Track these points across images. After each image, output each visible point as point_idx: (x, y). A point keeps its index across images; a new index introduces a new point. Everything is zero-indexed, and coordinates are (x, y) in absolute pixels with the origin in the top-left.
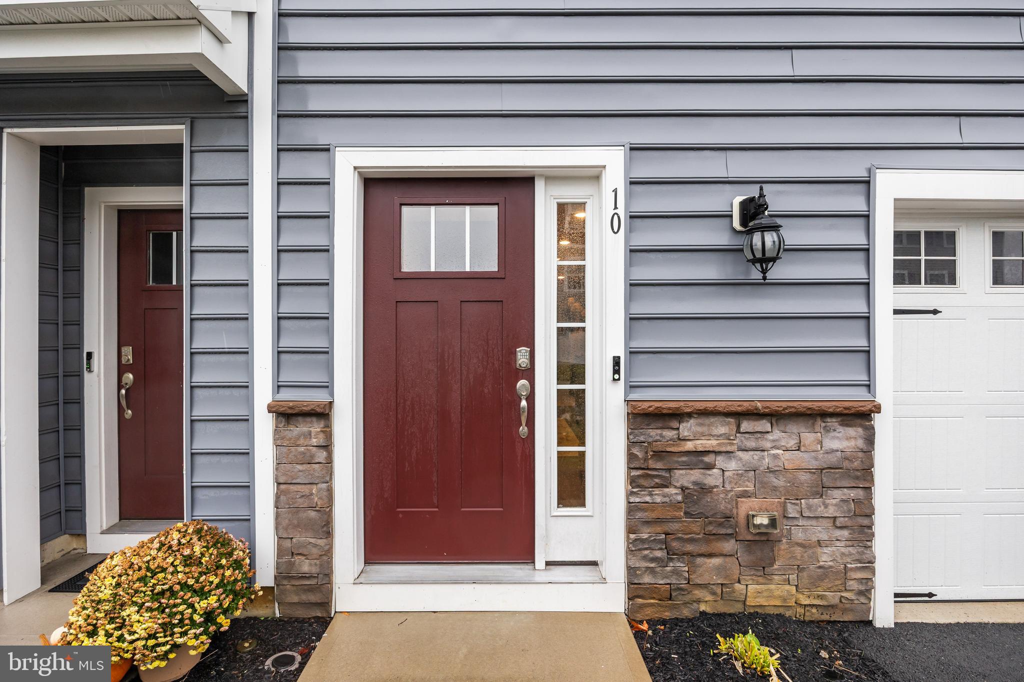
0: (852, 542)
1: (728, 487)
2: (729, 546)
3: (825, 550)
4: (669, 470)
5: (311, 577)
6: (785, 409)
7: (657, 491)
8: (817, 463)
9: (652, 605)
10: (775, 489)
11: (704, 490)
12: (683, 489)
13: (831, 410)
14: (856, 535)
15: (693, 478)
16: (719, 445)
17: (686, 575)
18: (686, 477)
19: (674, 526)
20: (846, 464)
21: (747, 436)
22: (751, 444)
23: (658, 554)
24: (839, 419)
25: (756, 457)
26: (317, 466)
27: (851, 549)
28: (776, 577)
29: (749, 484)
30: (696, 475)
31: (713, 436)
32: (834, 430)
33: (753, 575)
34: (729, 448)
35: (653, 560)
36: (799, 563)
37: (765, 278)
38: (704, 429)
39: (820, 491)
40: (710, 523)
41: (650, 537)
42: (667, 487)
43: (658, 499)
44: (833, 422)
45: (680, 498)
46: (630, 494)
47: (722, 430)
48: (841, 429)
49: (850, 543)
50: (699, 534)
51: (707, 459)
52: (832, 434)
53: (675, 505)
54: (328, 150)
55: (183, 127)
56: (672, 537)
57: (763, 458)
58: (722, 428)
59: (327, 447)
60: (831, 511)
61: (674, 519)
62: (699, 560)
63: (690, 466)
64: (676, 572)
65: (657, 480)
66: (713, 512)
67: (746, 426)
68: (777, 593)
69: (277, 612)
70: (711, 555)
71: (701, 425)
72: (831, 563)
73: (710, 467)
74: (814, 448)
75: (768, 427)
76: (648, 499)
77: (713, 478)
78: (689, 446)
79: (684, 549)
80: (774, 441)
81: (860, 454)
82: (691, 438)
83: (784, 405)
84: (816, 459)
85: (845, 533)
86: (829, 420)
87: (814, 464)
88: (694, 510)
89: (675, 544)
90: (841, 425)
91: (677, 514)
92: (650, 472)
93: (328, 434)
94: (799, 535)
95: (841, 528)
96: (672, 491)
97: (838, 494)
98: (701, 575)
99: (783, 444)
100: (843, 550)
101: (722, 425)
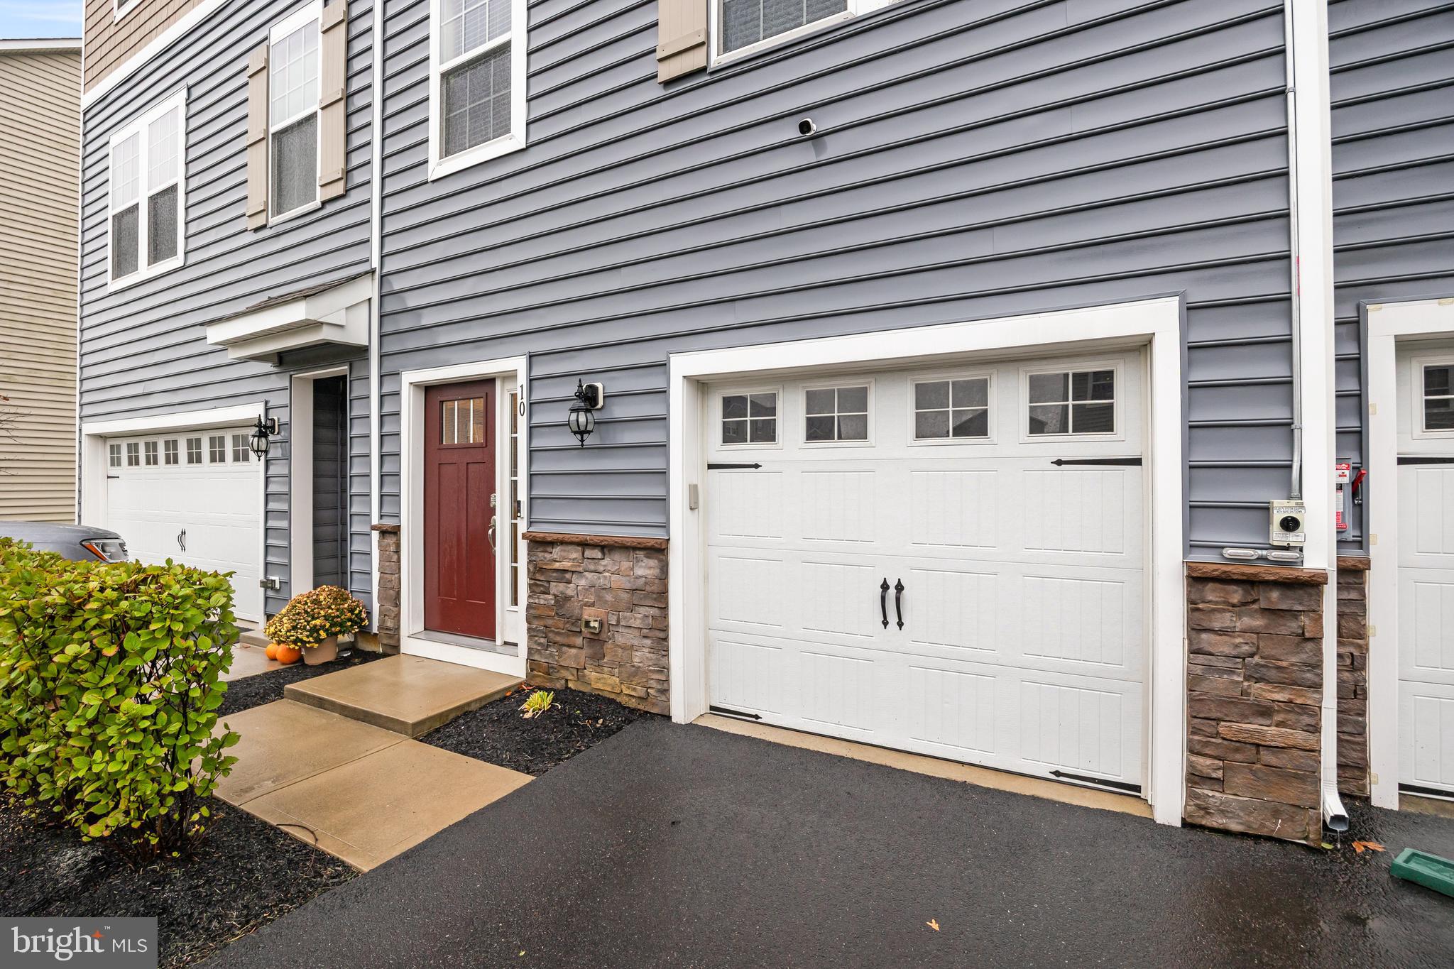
0: (653, 650)
1: (580, 598)
2: (579, 641)
3: (638, 654)
4: (549, 582)
5: (390, 630)
6: (602, 541)
7: (542, 596)
8: (629, 585)
9: (540, 676)
10: (606, 602)
11: (567, 598)
12: (556, 596)
13: (629, 544)
14: (655, 645)
15: (561, 589)
16: (572, 566)
17: (557, 658)
18: (556, 588)
19: (549, 622)
20: (648, 588)
21: (590, 561)
22: (592, 567)
23: (542, 640)
24: (645, 552)
25: (595, 577)
26: (393, 563)
27: (652, 655)
28: (605, 669)
29: (590, 596)
30: (562, 586)
31: (570, 559)
32: (642, 561)
33: (591, 664)
34: (578, 569)
35: (539, 644)
36: (619, 660)
37: (582, 445)
38: (564, 554)
39: (632, 607)
40: (568, 622)
41: (537, 627)
42: (547, 594)
43: (542, 602)
44: (641, 554)
45: (553, 602)
46: (529, 597)
47: (574, 555)
48: (646, 560)
49: (652, 651)
50: (563, 629)
51: (568, 576)
52: (640, 564)
53: (549, 607)
54: (399, 374)
55: (346, 367)
56: (550, 629)
57: (599, 578)
58: (575, 553)
59: (398, 552)
60: (638, 623)
61: (549, 617)
62: (564, 649)
63: (559, 580)
64: (551, 655)
65: (542, 589)
66: (571, 614)
67: (588, 553)
68: (609, 681)
69: (381, 649)
70: (569, 646)
71: (565, 551)
72: (640, 665)
73: (570, 582)
74: (628, 573)
75: (599, 555)
76: (537, 601)
77: (570, 590)
78: (557, 565)
79: (555, 639)
80: (605, 566)
81: (657, 581)
82: (558, 560)
83: (601, 538)
84: (630, 582)
85: (648, 642)
86: (637, 552)
87: (628, 586)
88: (562, 612)
89: (551, 635)
90: (645, 557)
91: (550, 613)
92: (538, 582)
93: (398, 545)
94: (620, 639)
95: (645, 637)
96: (550, 597)
97: (643, 611)
98: (565, 660)
99: (609, 569)
100: (649, 655)
101: (575, 552)
